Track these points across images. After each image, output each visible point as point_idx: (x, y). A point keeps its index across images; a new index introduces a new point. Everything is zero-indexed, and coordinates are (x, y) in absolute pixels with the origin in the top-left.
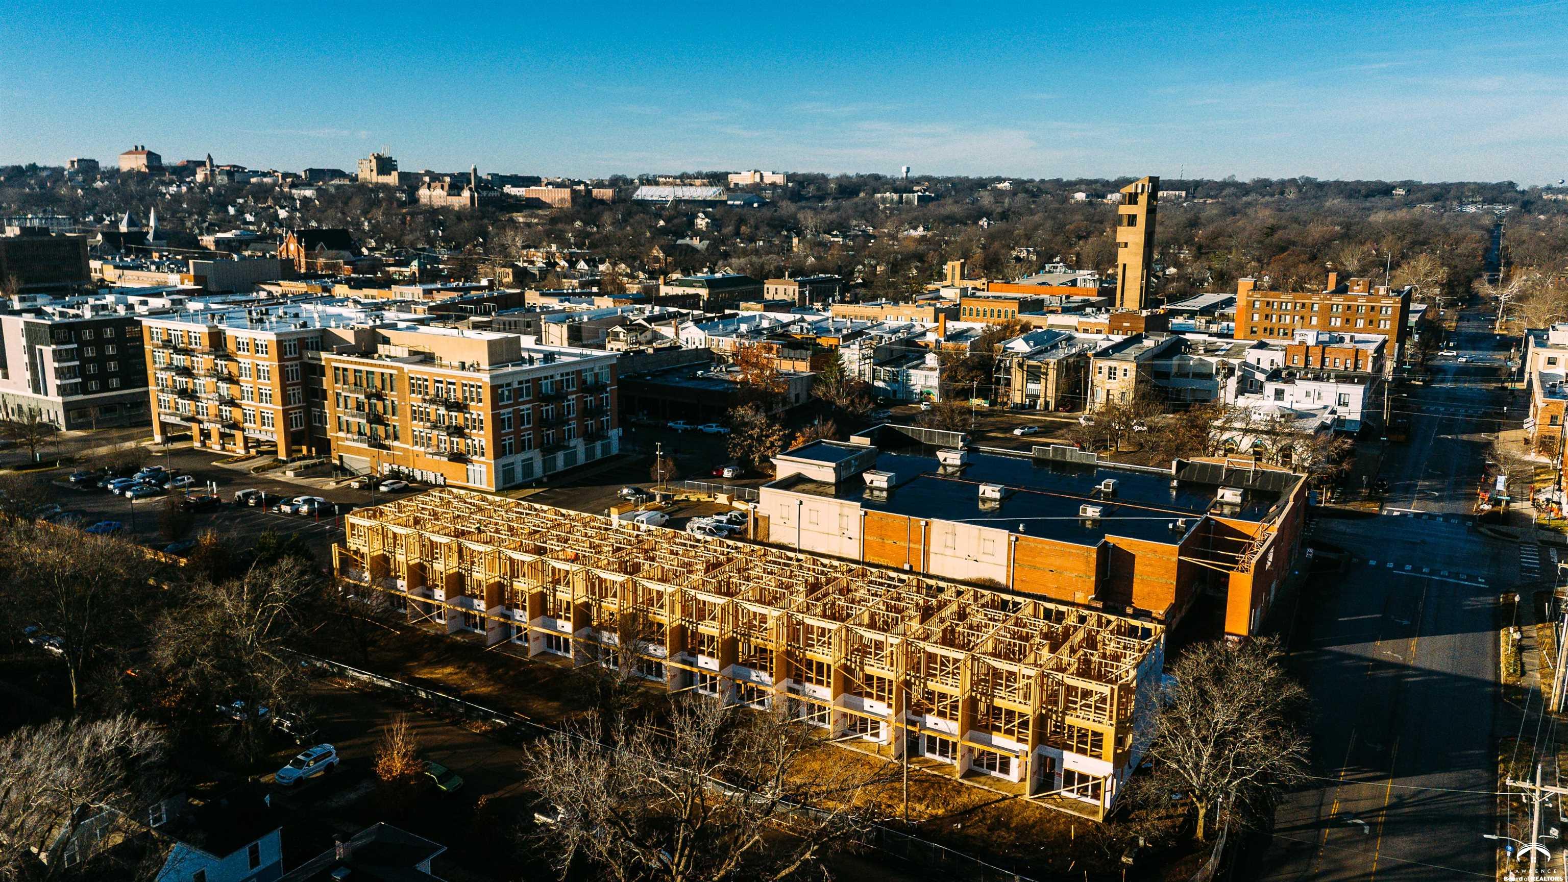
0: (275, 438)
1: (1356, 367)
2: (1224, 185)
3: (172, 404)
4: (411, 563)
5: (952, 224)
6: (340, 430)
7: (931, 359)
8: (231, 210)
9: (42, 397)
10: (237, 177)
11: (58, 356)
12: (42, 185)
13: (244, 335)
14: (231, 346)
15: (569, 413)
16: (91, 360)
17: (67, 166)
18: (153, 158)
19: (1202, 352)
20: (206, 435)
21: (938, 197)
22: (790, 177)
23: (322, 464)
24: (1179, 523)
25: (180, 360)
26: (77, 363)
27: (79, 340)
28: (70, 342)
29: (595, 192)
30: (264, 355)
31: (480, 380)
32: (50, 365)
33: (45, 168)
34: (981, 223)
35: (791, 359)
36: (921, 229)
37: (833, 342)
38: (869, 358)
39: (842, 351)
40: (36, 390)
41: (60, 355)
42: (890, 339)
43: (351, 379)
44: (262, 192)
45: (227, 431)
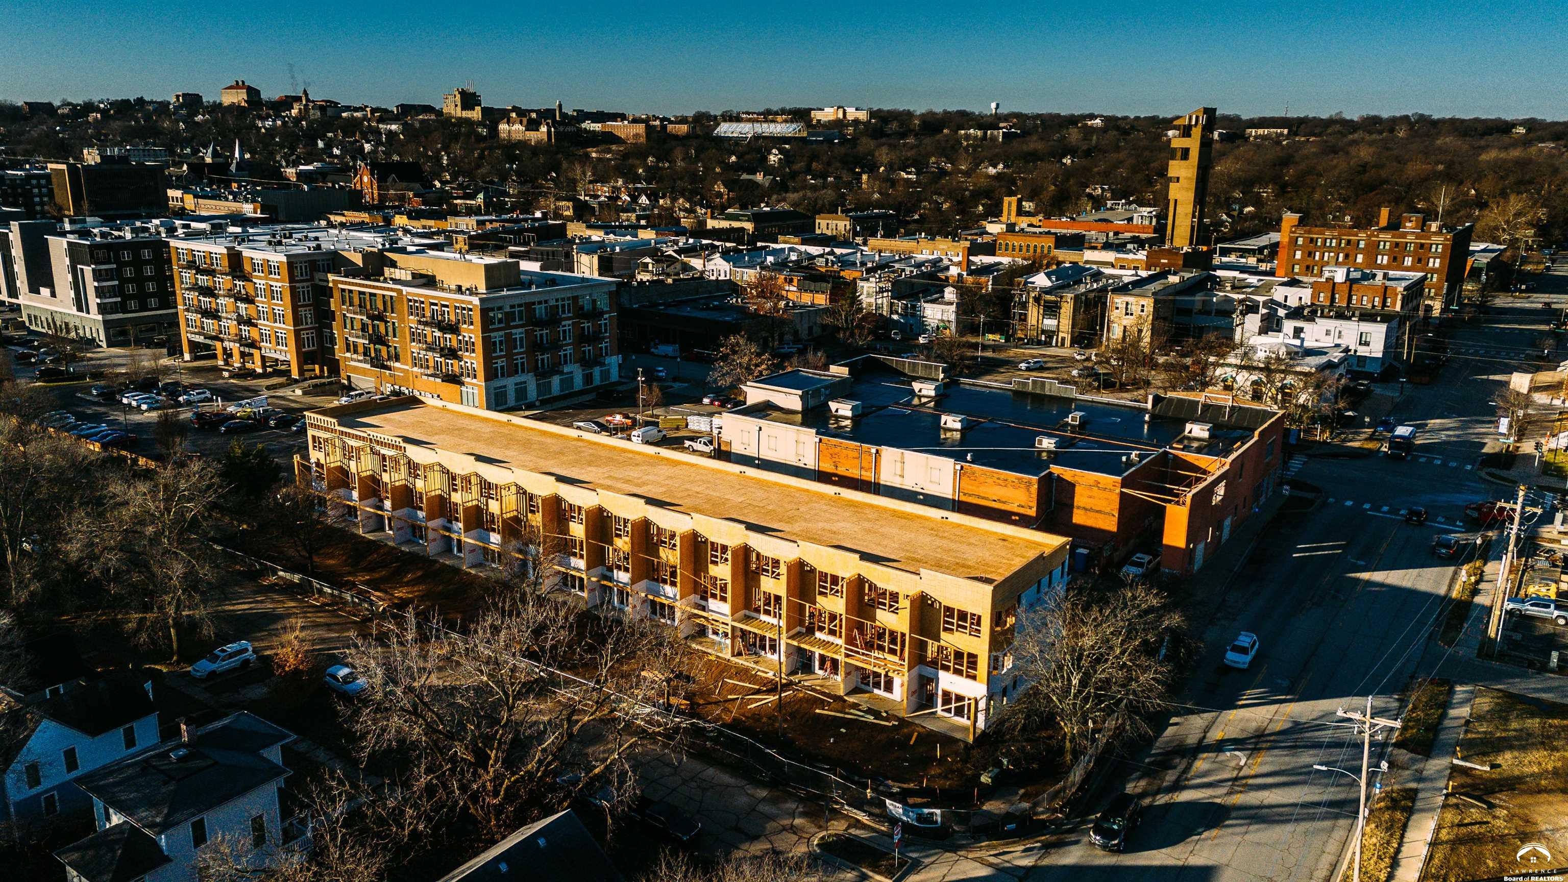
0: (288, 358)
1: (1384, 304)
2: (1330, 122)
3: (198, 324)
4: (363, 475)
5: (1035, 161)
6: (348, 350)
7: (950, 294)
8: (321, 144)
9: (84, 314)
10: (330, 112)
11: (97, 275)
12: (147, 118)
13: (258, 256)
14: (247, 267)
15: (565, 338)
16: (130, 280)
17: (173, 100)
18: (253, 93)
19: (1229, 288)
20: (228, 354)
21: (1026, 133)
22: (873, 114)
23: (330, 383)
24: (1133, 456)
25: (203, 280)
26: (116, 283)
27: (117, 261)
28: (109, 263)
29: (670, 127)
30: (277, 277)
31: (470, 303)
32: (91, 284)
33: (152, 102)
34: (1064, 161)
35: (811, 291)
36: (1001, 166)
37: (856, 274)
38: (887, 291)
39: (860, 284)
40: (80, 309)
41: (100, 275)
42: (912, 272)
43: (356, 301)
44: (353, 126)
45: (247, 350)
